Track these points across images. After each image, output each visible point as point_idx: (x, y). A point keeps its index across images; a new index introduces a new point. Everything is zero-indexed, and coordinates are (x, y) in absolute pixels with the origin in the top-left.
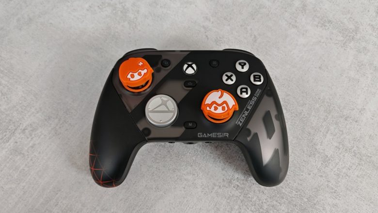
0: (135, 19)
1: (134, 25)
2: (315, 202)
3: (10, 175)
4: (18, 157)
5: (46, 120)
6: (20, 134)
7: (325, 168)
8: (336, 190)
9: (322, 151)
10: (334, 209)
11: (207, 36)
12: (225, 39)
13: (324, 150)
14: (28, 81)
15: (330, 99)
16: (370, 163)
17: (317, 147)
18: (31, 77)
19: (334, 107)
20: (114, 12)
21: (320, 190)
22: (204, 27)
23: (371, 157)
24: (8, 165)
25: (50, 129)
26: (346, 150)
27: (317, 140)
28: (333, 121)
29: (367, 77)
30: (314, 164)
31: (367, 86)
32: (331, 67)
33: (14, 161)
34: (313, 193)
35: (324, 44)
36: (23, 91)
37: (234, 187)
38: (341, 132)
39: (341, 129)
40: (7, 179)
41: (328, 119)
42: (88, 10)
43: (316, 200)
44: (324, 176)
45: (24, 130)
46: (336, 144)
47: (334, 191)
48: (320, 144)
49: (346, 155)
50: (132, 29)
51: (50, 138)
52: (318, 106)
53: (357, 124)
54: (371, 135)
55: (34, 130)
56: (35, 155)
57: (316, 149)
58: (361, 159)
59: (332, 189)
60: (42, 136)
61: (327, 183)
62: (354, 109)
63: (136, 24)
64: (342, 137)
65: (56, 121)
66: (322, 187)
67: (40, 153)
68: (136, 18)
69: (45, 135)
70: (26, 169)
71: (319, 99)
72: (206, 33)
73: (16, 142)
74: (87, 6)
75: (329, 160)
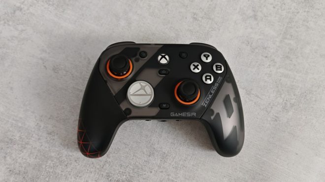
7: (164, 164)
9: (159, 150)
11: (45, 67)
12: (62, 66)
13: (161, 148)
17: (156, 146)
22: (41, 59)
27: (154, 140)
30: (154, 162)
44: (164, 171)
48: (157, 143)
57: (154, 149)
61: (167, 177)
72: (44, 63)
75: (167, 156)
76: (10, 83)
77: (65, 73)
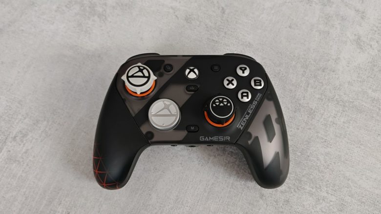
0: (104, 12)
1: (104, 17)
2: (308, 154)
3: (9, 184)
4: (14, 165)
5: (34, 124)
6: (11, 143)
7: (311, 120)
8: (326, 139)
9: (306, 105)
10: (327, 157)
11: (176, 16)
12: (195, 16)
13: (308, 104)
14: (10, 89)
15: (304, 55)
16: (353, 107)
18: (12, 85)
19: (310, 61)
20: (82, 8)
21: (311, 142)
22: (172, 8)
23: (353, 102)
24: (5, 175)
25: (40, 132)
26: (329, 100)
27: (299, 95)
28: (311, 75)
29: (336, 28)
30: (301, 118)
31: (337, 36)
32: (300, 24)
33: (10, 169)
34: (305, 146)
35: (290, 4)
36: (7, 101)
37: (229, 154)
38: (321, 84)
39: (321, 81)
40: (7, 187)
41: (306, 74)
42: (56, 11)
43: (309, 152)
44: (312, 128)
45: (15, 137)
46: (318, 96)
47: (324, 140)
48: (302, 99)
49: (330, 104)
50: (102, 22)
51: (41, 141)
52: (294, 63)
53: (335, 73)
54: (349, 82)
55: (25, 135)
56: (30, 160)
57: (300, 104)
58: (344, 106)
59: (323, 139)
60: (34, 140)
61: (316, 135)
62: (329, 60)
63: (105, 16)
64: (322, 89)
65: (45, 123)
66: (312, 139)
67: (34, 157)
68: (105, 10)
69: (37, 139)
70: (24, 175)
71: (295, 56)
72: (175, 13)
73: (9, 151)
74: (54, 7)
75: (314, 112)
76: (139, 33)
77: (198, 23)
